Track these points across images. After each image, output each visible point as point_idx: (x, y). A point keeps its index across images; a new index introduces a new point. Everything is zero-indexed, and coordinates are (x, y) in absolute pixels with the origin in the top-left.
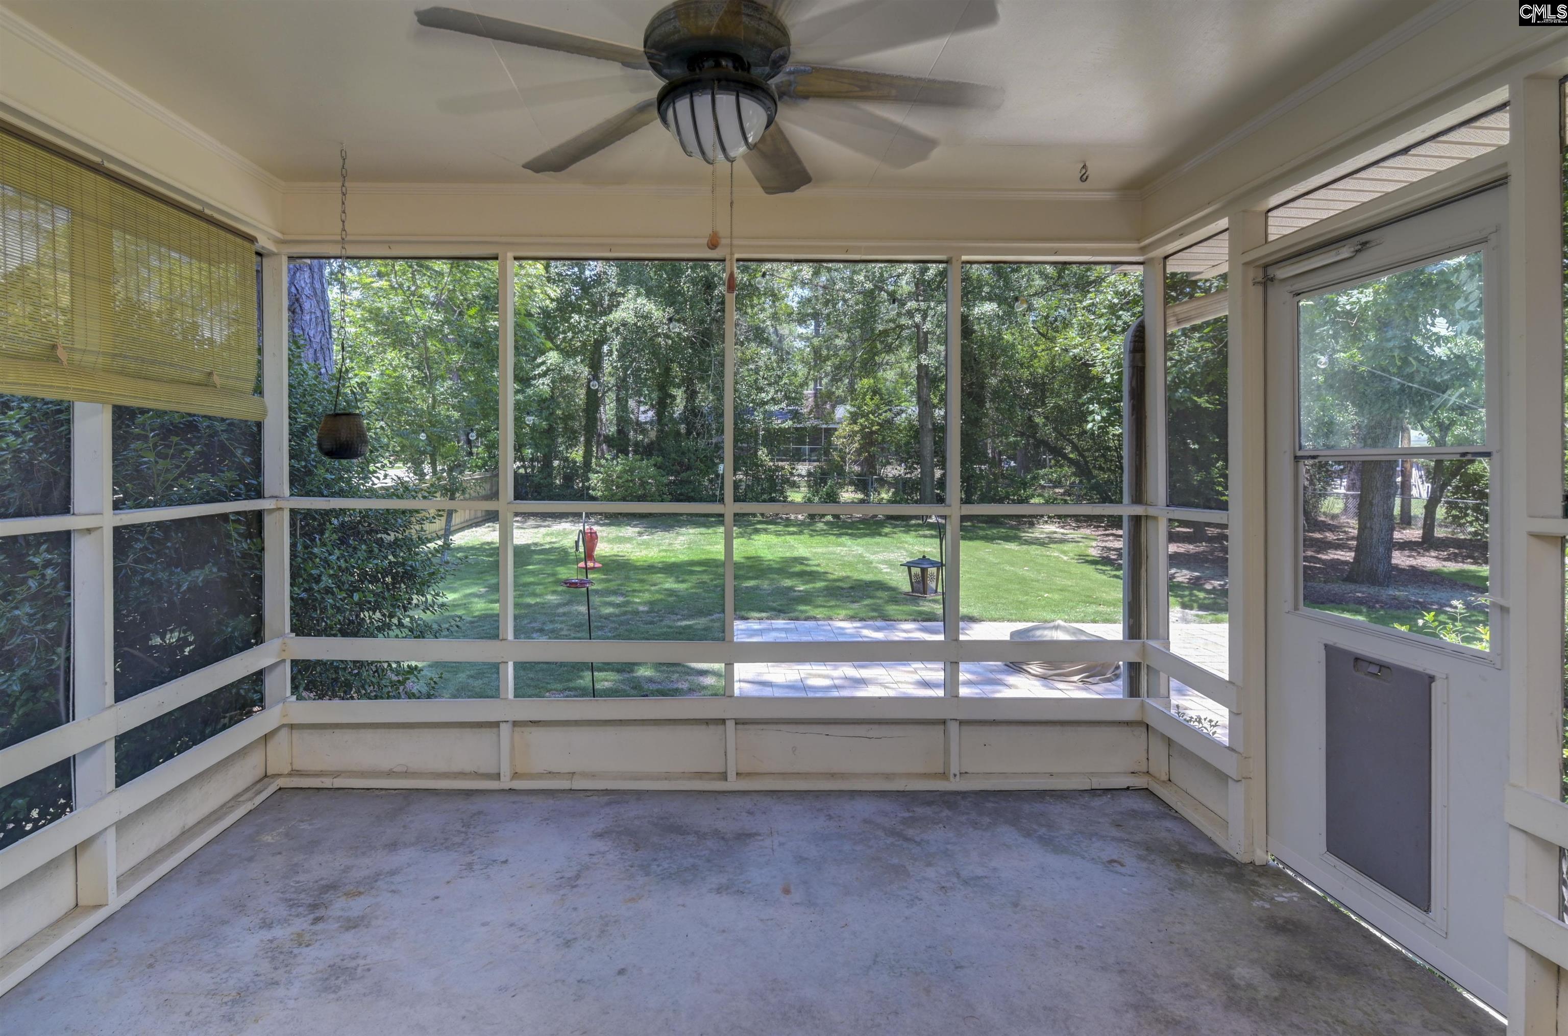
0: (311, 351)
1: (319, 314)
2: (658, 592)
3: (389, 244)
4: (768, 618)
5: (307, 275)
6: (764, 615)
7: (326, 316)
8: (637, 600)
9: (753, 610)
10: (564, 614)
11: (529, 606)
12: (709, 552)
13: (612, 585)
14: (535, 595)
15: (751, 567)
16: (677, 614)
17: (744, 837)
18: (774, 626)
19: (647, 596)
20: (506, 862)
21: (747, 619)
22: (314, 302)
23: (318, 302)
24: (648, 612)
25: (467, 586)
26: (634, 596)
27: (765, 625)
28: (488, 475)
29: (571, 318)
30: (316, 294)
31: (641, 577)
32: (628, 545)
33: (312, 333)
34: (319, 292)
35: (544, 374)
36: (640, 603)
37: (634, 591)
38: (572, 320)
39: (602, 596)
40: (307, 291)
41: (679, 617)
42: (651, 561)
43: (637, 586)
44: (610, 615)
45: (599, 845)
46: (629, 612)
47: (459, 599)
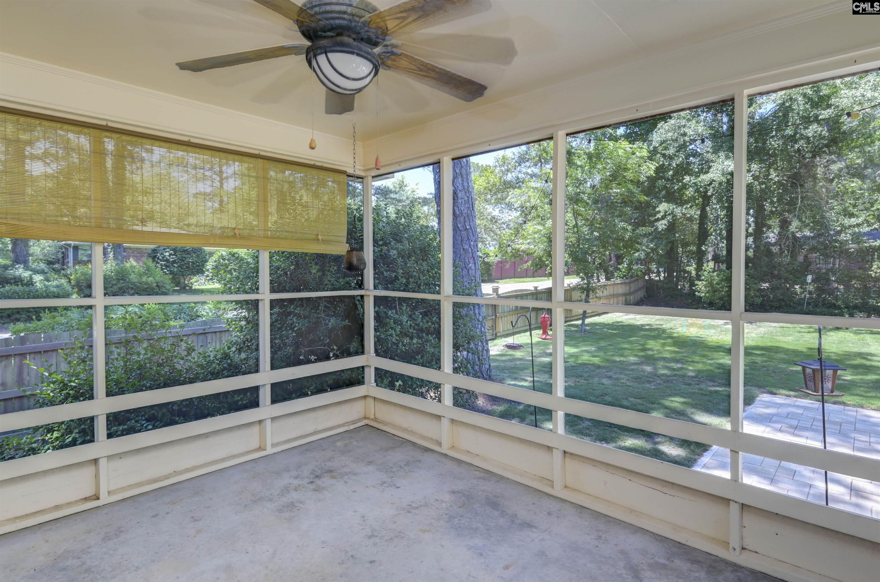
0: (462, 218)
1: (466, 198)
2: (710, 365)
3: (399, 163)
4: (795, 397)
5: (460, 180)
6: (792, 393)
7: (470, 199)
8: (690, 368)
9: (783, 388)
10: (632, 370)
11: (615, 361)
12: (779, 341)
13: (678, 356)
14: (622, 356)
15: (808, 356)
16: (714, 382)
17: (528, 525)
18: (797, 403)
19: (700, 366)
20: (398, 487)
21: (775, 394)
22: (463, 193)
23: (465, 193)
24: (693, 377)
25: (586, 345)
26: (689, 365)
27: (788, 401)
28: (627, 281)
29: (683, 179)
30: (464, 189)
31: (705, 353)
32: (713, 331)
33: (462, 209)
34: (466, 187)
35: (663, 218)
36: (691, 370)
37: (693, 362)
38: (684, 181)
39: (667, 362)
40: (460, 188)
41: (715, 384)
42: (721, 343)
43: (697, 359)
44: (663, 375)
45: (447, 497)
46: (678, 375)
47: (577, 353)
